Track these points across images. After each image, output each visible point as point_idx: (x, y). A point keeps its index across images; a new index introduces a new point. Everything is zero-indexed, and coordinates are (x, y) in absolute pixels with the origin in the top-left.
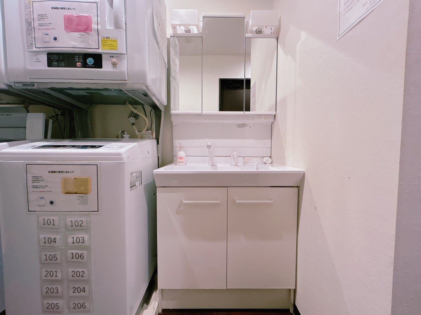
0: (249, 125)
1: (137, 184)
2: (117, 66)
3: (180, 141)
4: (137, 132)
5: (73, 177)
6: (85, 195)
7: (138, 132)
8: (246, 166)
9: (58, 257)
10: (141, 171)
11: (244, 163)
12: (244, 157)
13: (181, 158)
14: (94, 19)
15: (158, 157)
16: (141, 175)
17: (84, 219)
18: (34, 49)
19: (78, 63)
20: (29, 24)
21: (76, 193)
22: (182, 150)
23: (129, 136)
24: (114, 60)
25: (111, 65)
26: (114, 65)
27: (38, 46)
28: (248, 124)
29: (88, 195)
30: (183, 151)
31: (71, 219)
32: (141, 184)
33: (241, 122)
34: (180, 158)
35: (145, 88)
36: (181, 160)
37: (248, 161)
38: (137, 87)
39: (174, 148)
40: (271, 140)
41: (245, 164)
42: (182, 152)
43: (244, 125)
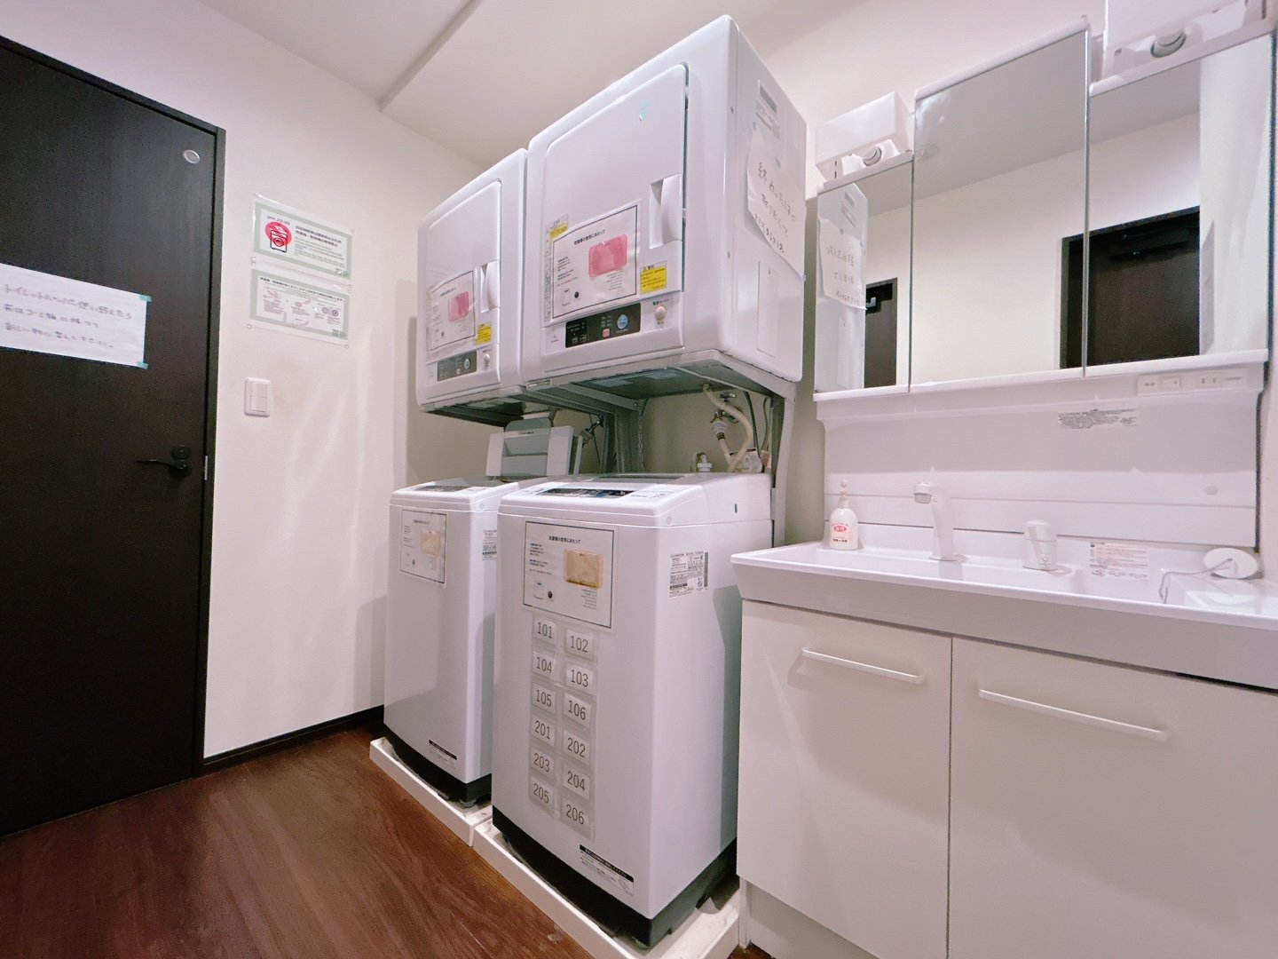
0: (1122, 416)
1: (692, 582)
2: (665, 320)
3: (845, 478)
4: (727, 455)
5: (578, 552)
6: (592, 590)
7: (731, 454)
8: (1107, 576)
9: (552, 699)
10: (707, 554)
11: (1096, 563)
12: (1094, 541)
13: (841, 529)
14: (631, 240)
15: (773, 522)
16: (706, 563)
17: (589, 637)
18: (552, 321)
19: (605, 331)
20: (548, 279)
21: (581, 584)
22: (846, 503)
23: (710, 465)
24: (660, 308)
25: (654, 321)
26: (660, 318)
27: (556, 314)
28: (1116, 412)
29: (598, 590)
30: (848, 508)
31: (573, 634)
32: (706, 585)
33: (1081, 405)
34: (837, 529)
35: (717, 357)
36: (840, 533)
37: (1117, 557)
38: (701, 356)
39: (827, 497)
40: (1254, 474)
41: (1100, 567)
42: (845, 510)
43: (1094, 417)
